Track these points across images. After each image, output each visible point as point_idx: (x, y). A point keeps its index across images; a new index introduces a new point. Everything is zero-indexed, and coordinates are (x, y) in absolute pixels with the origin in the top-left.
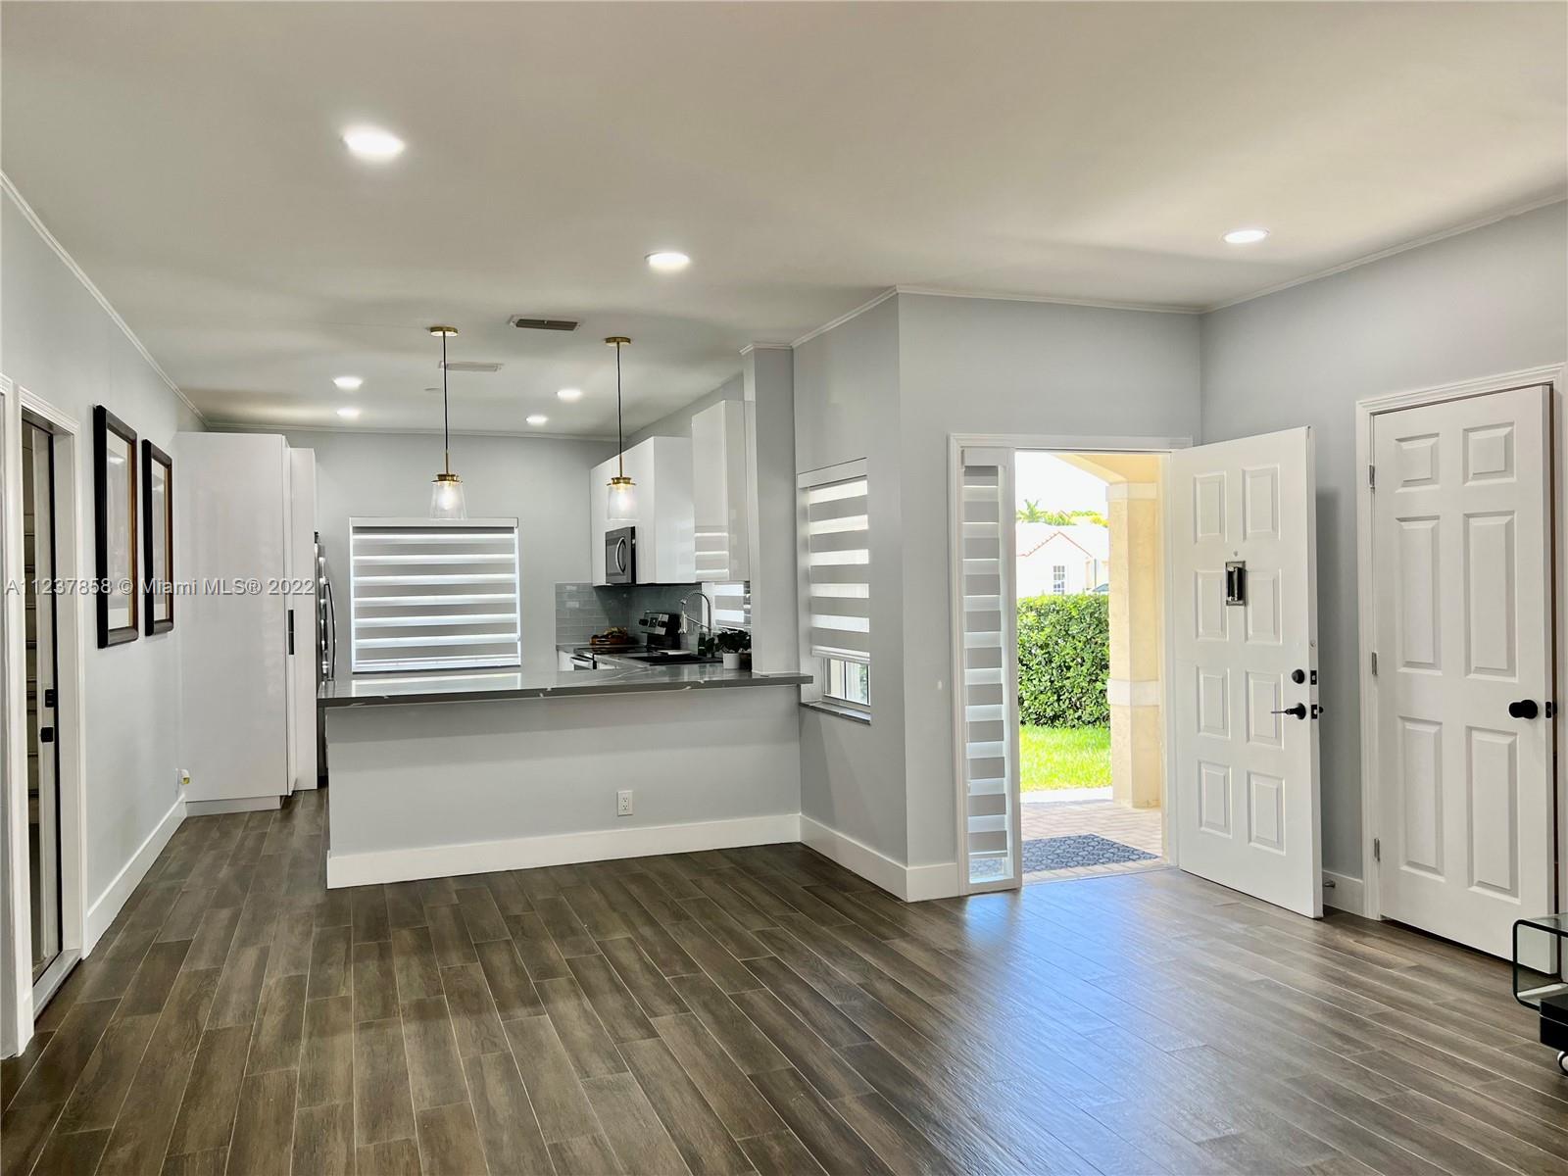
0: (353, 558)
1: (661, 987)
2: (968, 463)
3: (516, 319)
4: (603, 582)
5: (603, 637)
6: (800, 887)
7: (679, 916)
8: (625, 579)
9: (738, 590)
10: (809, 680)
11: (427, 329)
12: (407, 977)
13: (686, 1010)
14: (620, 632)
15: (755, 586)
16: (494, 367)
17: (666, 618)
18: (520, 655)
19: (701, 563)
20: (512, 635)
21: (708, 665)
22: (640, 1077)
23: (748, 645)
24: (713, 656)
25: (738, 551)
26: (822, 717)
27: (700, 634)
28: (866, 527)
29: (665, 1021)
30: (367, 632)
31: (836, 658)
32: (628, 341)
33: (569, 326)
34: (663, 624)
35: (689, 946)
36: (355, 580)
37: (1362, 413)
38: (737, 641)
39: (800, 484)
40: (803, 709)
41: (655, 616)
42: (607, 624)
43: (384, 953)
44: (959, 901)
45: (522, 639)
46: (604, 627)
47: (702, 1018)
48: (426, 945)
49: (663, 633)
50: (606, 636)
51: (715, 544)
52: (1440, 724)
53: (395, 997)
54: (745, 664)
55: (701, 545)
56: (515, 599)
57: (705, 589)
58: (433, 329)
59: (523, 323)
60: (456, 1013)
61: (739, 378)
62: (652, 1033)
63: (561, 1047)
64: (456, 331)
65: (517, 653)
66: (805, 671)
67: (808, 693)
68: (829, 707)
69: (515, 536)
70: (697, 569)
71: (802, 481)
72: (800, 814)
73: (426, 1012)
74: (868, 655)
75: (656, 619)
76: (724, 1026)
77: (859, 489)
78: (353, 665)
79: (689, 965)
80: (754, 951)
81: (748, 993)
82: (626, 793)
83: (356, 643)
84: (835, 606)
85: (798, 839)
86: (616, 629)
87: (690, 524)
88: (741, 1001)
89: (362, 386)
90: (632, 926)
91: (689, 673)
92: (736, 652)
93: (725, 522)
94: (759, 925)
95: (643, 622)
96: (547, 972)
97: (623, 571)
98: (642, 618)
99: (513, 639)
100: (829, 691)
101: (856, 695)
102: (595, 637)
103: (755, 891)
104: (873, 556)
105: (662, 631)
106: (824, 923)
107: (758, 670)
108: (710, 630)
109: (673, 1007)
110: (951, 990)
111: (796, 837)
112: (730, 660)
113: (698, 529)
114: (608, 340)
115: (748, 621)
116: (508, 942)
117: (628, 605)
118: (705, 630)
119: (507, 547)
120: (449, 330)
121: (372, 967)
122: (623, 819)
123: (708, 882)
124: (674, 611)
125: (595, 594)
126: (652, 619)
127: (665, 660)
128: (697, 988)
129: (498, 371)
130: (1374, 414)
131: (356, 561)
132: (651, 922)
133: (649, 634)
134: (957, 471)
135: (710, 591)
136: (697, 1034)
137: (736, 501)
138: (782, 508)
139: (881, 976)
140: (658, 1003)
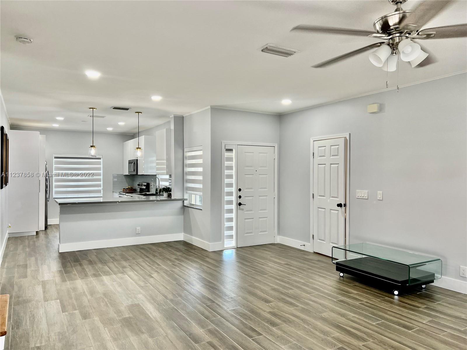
0: (54, 166)
1: (152, 269)
2: (226, 148)
3: (113, 107)
4: (127, 174)
5: (126, 189)
6: (184, 249)
7: (154, 256)
8: (135, 173)
9: (167, 177)
10: (186, 200)
11: (89, 108)
12: (89, 269)
13: (159, 273)
14: (131, 187)
15: (173, 176)
16: (103, 117)
17: (146, 184)
18: (102, 194)
19: (158, 169)
20: (100, 188)
21: (158, 196)
22: (151, 284)
23: (171, 191)
24: (160, 194)
25: (169, 167)
26: (190, 209)
27: (156, 188)
28: (202, 162)
29: (155, 275)
30: (57, 187)
31: (193, 194)
32: (141, 113)
33: (127, 109)
34: (145, 186)
35: (158, 261)
36: (54, 172)
37: (312, 141)
38: (168, 190)
39: (185, 151)
40: (185, 207)
41: (142, 183)
42: (127, 185)
43: (81, 265)
44: (222, 251)
45: (103, 189)
46: (127, 187)
47: (163, 274)
48: (91, 262)
49: (145, 188)
50: (127, 189)
51: (162, 164)
52: (325, 209)
53: (87, 273)
54: (170, 196)
55: (158, 164)
56: (101, 178)
57: (157, 176)
58: (90, 108)
59: (115, 108)
60: (104, 276)
61: (169, 122)
62: (152, 277)
63: (131, 281)
64: (96, 109)
65: (101, 193)
66: (185, 198)
67: (186, 203)
68: (191, 207)
69: (101, 160)
70: (157, 171)
71: (185, 150)
72: (183, 233)
73: (95, 275)
74: (202, 193)
75: (143, 184)
76: (169, 276)
77: (200, 153)
78: (54, 196)
79: (159, 265)
80: (174, 262)
81: (174, 269)
82: (139, 228)
83: (54, 190)
84: (193, 181)
85: (183, 240)
86: (130, 187)
87: (155, 158)
88: (172, 271)
89: (64, 119)
90: (143, 258)
91: (152, 198)
92: (167, 193)
93: (165, 158)
94: (175, 257)
95: (139, 185)
96: (124, 267)
97: (134, 171)
98: (138, 184)
99: (100, 189)
100: (191, 203)
101: (198, 203)
102: (124, 189)
103: (173, 251)
104: (204, 170)
105: (144, 187)
106: (190, 256)
107: (173, 197)
108: (159, 187)
109: (156, 273)
110: (220, 267)
111: (181, 238)
112: (165, 194)
113: (157, 160)
114: (136, 112)
115: (170, 185)
116: (112, 262)
117: (133, 180)
118: (158, 187)
119: (99, 163)
120: (94, 108)
121: (79, 268)
122: (138, 234)
123: (160, 249)
124: (148, 182)
125: (124, 177)
126: (141, 184)
127: (145, 195)
128: (161, 269)
129: (104, 118)
130: (314, 141)
131: (55, 166)
132: (148, 257)
133: (140, 188)
134: (224, 150)
135: (159, 177)
136: (162, 277)
137: (168, 154)
138: (180, 156)
139: (204, 265)
140: (153, 272)
